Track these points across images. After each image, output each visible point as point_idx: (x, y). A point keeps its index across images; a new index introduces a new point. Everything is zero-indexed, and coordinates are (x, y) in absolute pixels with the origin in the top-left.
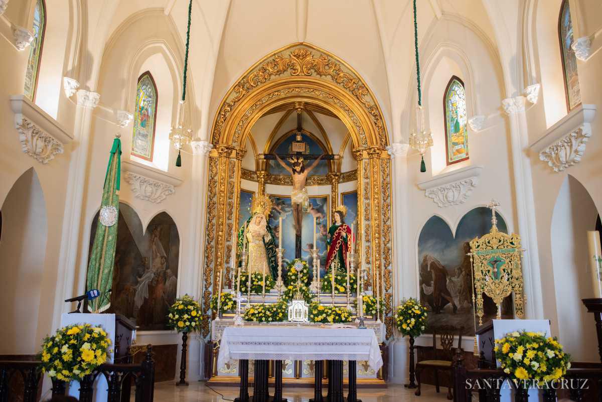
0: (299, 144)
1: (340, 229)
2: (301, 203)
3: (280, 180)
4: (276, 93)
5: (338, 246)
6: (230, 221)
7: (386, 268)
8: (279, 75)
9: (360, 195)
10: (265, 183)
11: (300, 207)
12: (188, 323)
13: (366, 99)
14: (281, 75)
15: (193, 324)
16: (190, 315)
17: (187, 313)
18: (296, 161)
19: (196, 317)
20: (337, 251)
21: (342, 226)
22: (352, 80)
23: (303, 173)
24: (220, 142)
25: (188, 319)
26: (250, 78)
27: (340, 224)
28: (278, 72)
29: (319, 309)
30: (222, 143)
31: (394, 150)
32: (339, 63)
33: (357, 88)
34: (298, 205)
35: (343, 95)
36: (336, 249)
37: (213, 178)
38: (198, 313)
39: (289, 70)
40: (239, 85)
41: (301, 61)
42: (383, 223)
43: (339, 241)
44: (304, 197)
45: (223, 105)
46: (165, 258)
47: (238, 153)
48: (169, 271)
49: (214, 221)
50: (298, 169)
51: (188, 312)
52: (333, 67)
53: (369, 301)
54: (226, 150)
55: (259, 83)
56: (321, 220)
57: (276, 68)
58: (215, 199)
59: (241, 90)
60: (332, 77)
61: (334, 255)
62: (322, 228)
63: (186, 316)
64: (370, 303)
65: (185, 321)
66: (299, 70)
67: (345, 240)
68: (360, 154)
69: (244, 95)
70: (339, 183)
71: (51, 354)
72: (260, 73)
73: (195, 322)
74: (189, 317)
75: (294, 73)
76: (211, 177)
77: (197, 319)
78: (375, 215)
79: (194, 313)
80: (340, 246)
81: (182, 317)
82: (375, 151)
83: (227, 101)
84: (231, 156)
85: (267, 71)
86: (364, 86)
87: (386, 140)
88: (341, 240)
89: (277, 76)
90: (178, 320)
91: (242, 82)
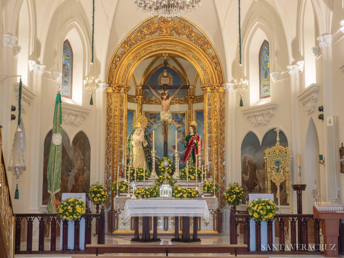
0: (166, 78)
1: (193, 138)
2: (167, 120)
3: (152, 101)
4: (149, 48)
5: (191, 148)
6: (121, 135)
7: (221, 164)
8: (151, 35)
9: (205, 116)
10: (142, 103)
11: (166, 123)
12: (100, 199)
13: (210, 51)
14: (153, 35)
15: (103, 200)
16: (101, 194)
17: (99, 193)
18: (163, 92)
19: (104, 195)
20: (191, 152)
21: (194, 135)
22: (200, 38)
23: (168, 99)
24: (113, 82)
25: (100, 196)
26: (132, 37)
27: (193, 134)
28: (150, 33)
29: (178, 189)
30: (115, 83)
31: (227, 87)
32: (192, 26)
33: (204, 44)
34: (165, 121)
35: (194, 49)
36: (190, 151)
37: (109, 107)
38: (105, 193)
39: (158, 31)
40: (125, 42)
41: (166, 25)
42: (219, 135)
43: (192, 145)
44: (169, 116)
45: (114, 57)
46: (83, 160)
47: (125, 90)
48: (85, 168)
49: (111, 135)
50: (165, 97)
51: (99, 192)
52: (188, 29)
53: (209, 185)
54: (118, 88)
55: (138, 41)
57: (149, 30)
58: (111, 120)
59: (126, 46)
60: (187, 36)
61: (189, 155)
62: (182, 135)
63: (98, 195)
64: (210, 186)
65: (98, 198)
66: (165, 32)
67: (196, 145)
68: (206, 89)
69: (128, 49)
70: (193, 103)
71: (64, 209)
72: (139, 34)
73: (104, 198)
74: (101, 195)
75: (162, 34)
76: (109, 106)
77: (105, 197)
78: (215, 130)
79: (103, 193)
80: (193, 149)
81: (96, 195)
82: (215, 88)
83: (117, 54)
84: (121, 91)
85: (143, 33)
86: (208, 43)
87: (223, 80)
88: (193, 145)
89: (150, 36)
90: (93, 198)
91: (127, 40)
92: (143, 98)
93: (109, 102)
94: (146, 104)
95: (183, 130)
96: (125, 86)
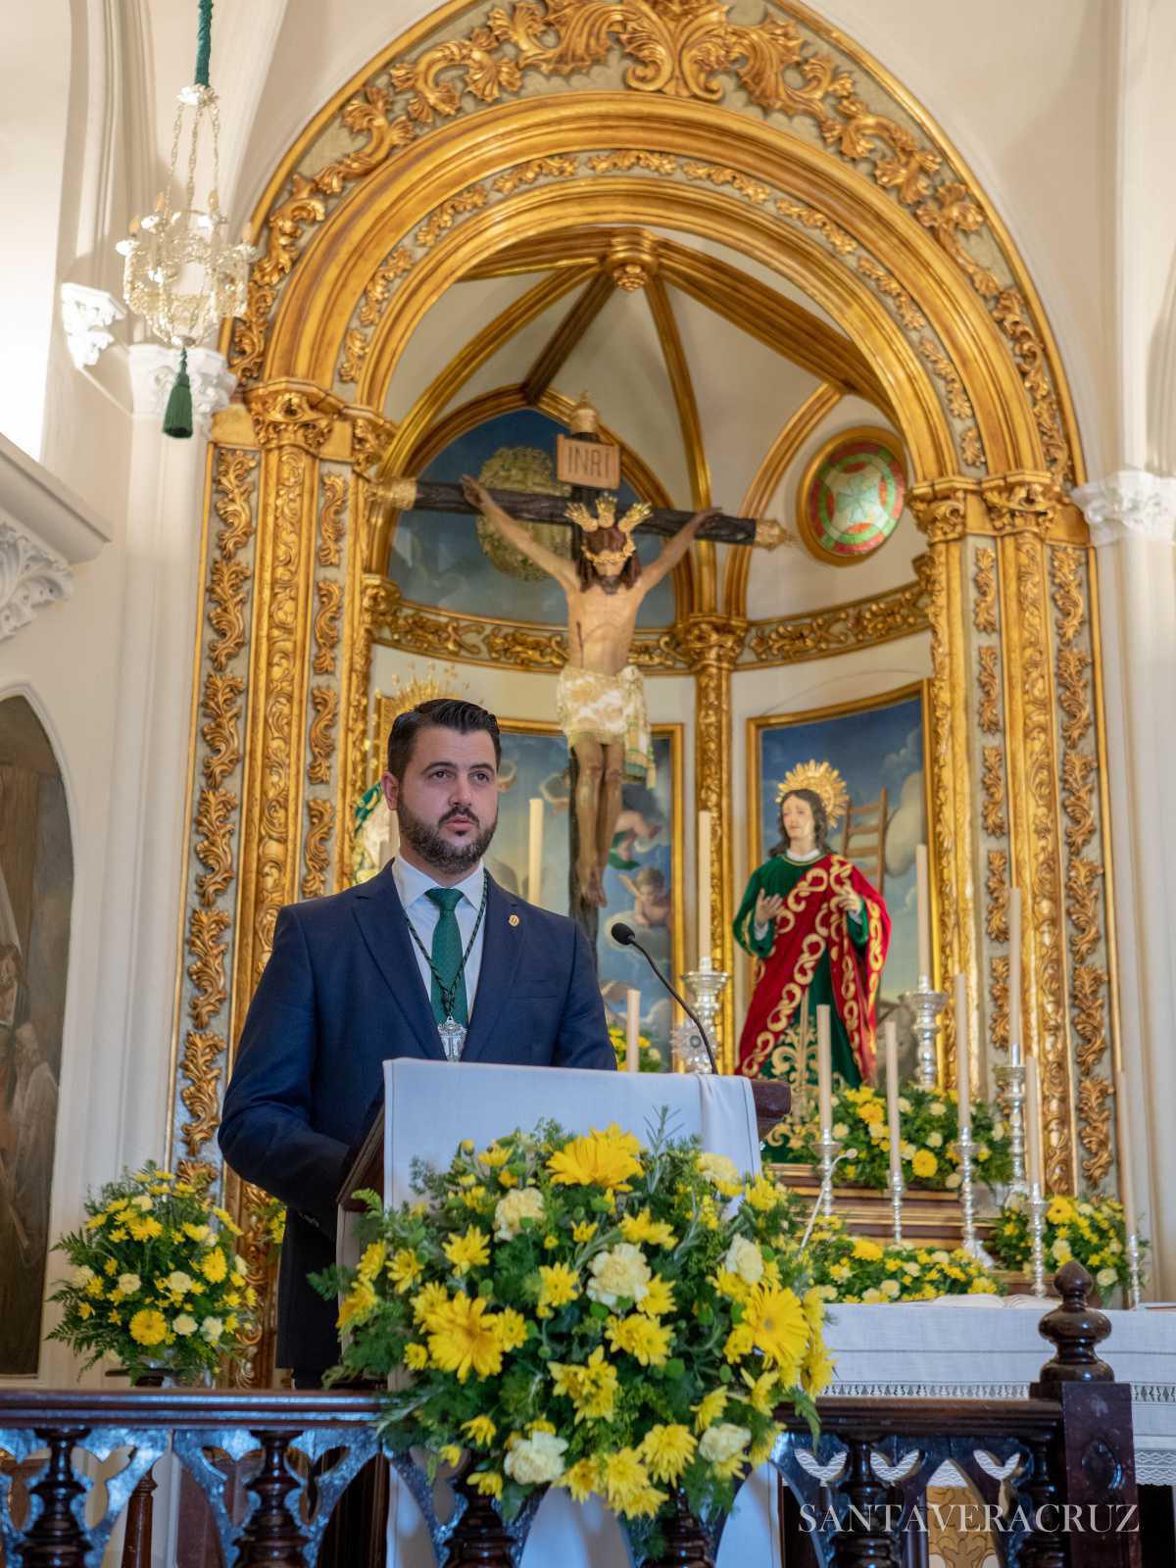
0: (591, 446)
1: (817, 881)
3: (438, 630)
4: (555, 163)
5: (807, 960)
6: (321, 791)
7: (1087, 1073)
8: (567, 77)
9: (951, 708)
11: (614, 755)
12: (185, 1325)
13: (977, 251)
14: (576, 80)
15: (214, 1328)
16: (198, 1277)
17: (183, 1266)
18: (607, 519)
19: (224, 1287)
20: (803, 987)
21: (825, 864)
22: (910, 154)
23: (629, 585)
24: (273, 363)
25: (189, 1297)
26: (422, 67)
27: (814, 854)
28: (561, 59)
29: (857, 1254)
30: (288, 371)
31: (1126, 504)
32: (854, 67)
33: (936, 199)
34: (604, 746)
35: (879, 217)
36: (798, 977)
37: (228, 557)
38: (232, 1267)
39: (614, 58)
40: (366, 93)
41: (672, 25)
42: (1063, 851)
43: (812, 938)
44: (629, 710)
45: (282, 188)
46: (16, 958)
47: (361, 441)
49: (233, 786)
50: (610, 562)
51: (187, 1255)
52: (825, 83)
53: (1084, 1223)
54: (308, 415)
55: (468, 104)
56: (640, 849)
57: (550, 39)
58: (237, 669)
59: (380, 121)
60: (820, 125)
61: (785, 1008)
62: (645, 889)
63: (179, 1284)
64: (1087, 1233)
65: (172, 1313)
66: (666, 70)
67: (860, 934)
68: (955, 512)
69: (393, 147)
70: (736, 667)
72: (477, 55)
73: (223, 1314)
74: (198, 1288)
75: (643, 79)
76: (223, 548)
77: (233, 1300)
78: (1031, 809)
79: (215, 1268)
80: (819, 962)
81: (160, 1285)
82: (1029, 500)
83: (306, 169)
84: (327, 451)
85: (509, 49)
86: (960, 191)
87: (1071, 457)
88: (823, 931)
89: (557, 81)
90: (130, 1306)
91: (382, 81)
92: (389, 594)
93: (225, 521)
94: (396, 645)
95: (651, 854)
96: (361, 412)
